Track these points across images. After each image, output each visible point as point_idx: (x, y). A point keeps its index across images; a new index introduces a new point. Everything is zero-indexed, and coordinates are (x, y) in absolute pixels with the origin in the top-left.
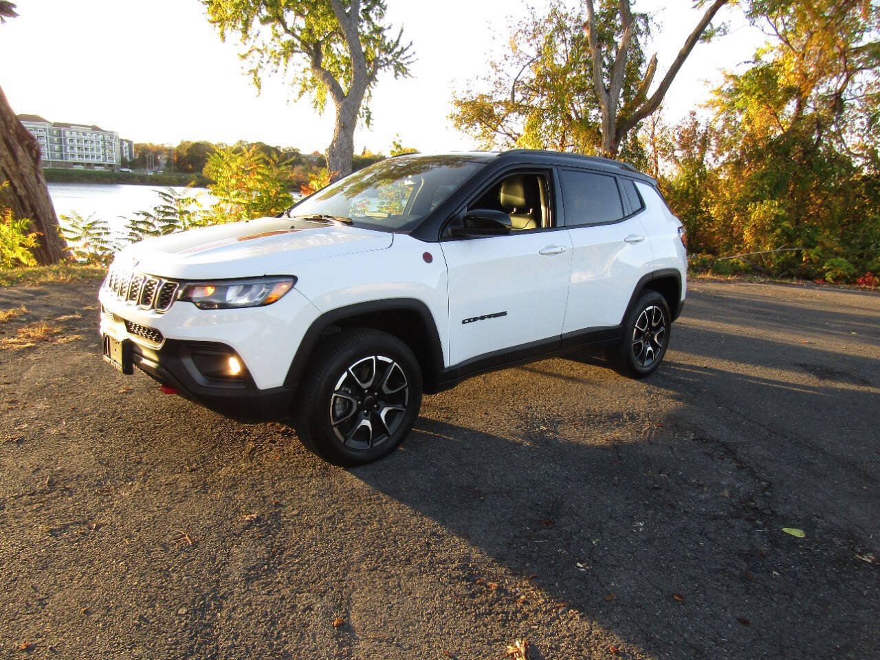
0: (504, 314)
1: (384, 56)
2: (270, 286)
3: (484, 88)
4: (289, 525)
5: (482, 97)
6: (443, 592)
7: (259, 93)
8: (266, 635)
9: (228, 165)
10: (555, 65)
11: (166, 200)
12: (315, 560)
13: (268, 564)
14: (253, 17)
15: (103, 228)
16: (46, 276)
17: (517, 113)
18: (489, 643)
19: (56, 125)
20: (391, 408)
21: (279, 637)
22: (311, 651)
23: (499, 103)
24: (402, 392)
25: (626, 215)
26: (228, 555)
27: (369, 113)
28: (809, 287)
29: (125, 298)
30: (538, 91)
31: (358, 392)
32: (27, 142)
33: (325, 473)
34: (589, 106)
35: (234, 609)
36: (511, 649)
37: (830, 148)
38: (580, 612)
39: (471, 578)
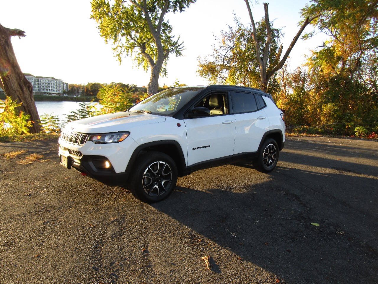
0: (209, 146)
1: (171, 48)
2: (120, 136)
3: (212, 60)
4: (128, 221)
5: (211, 63)
6: (182, 241)
7: (121, 64)
8: (118, 253)
9: (108, 92)
10: (241, 50)
11: (83, 107)
12: (137, 232)
13: (120, 233)
14: (118, 34)
15: (57, 118)
16: (35, 137)
17: (225, 69)
18: (196, 257)
19: (37, 77)
20: (166, 181)
21: (123, 254)
22: (134, 258)
23: (218, 65)
24: (170, 175)
25: (258, 109)
26: (106, 230)
27: (166, 70)
28: (348, 138)
29: (69, 141)
30: (234, 60)
31: (153, 175)
32: (27, 85)
33: (141, 205)
34: (256, 66)
35: (107, 246)
36: (203, 258)
37: (356, 82)
38: (230, 248)
39: (192, 238)
